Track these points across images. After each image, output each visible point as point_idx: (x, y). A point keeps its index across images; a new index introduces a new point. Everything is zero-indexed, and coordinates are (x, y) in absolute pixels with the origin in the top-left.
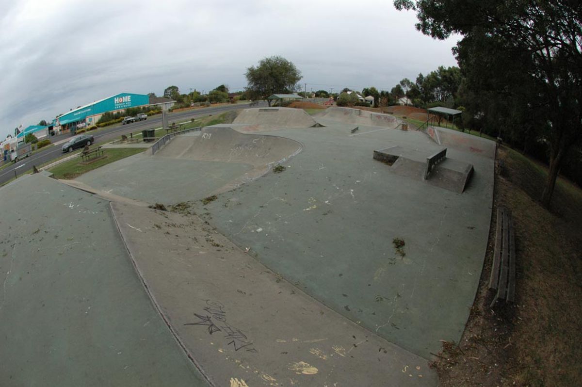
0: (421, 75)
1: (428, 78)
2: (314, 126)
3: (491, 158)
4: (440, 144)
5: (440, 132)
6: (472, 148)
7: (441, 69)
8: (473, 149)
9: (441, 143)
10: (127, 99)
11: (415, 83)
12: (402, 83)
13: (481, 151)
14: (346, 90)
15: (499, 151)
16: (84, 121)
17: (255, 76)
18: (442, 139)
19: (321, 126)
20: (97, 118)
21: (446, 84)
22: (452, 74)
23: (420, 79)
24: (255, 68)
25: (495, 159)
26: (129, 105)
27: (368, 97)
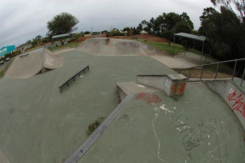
0: (153, 18)
1: (157, 19)
7: (164, 14)
10: (5, 50)
11: (149, 22)
12: (143, 22)
14: (114, 29)
21: (168, 21)
23: (152, 20)
27: (126, 32)
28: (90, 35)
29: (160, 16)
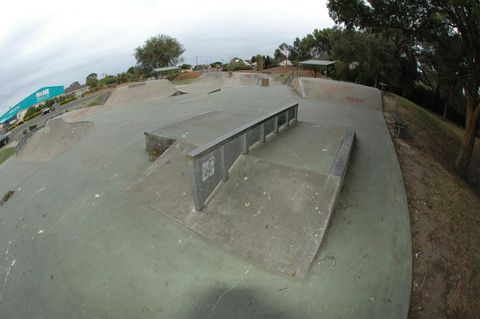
0: (297, 39)
1: (304, 40)
2: (175, 95)
3: (377, 109)
4: (304, 96)
5: (306, 82)
6: (349, 98)
7: (316, 31)
8: (351, 100)
9: (307, 95)
10: (47, 92)
11: (293, 46)
12: (281, 47)
13: (362, 101)
14: (235, 59)
15: (386, 99)
16: (15, 117)
17: (141, 55)
18: (307, 91)
19: (182, 93)
20: (23, 113)
21: (321, 43)
22: (326, 35)
23: (297, 42)
24: (142, 47)
25: (383, 111)
26: (49, 98)
27: (255, 63)
28: (191, 70)
29: (309, 36)
